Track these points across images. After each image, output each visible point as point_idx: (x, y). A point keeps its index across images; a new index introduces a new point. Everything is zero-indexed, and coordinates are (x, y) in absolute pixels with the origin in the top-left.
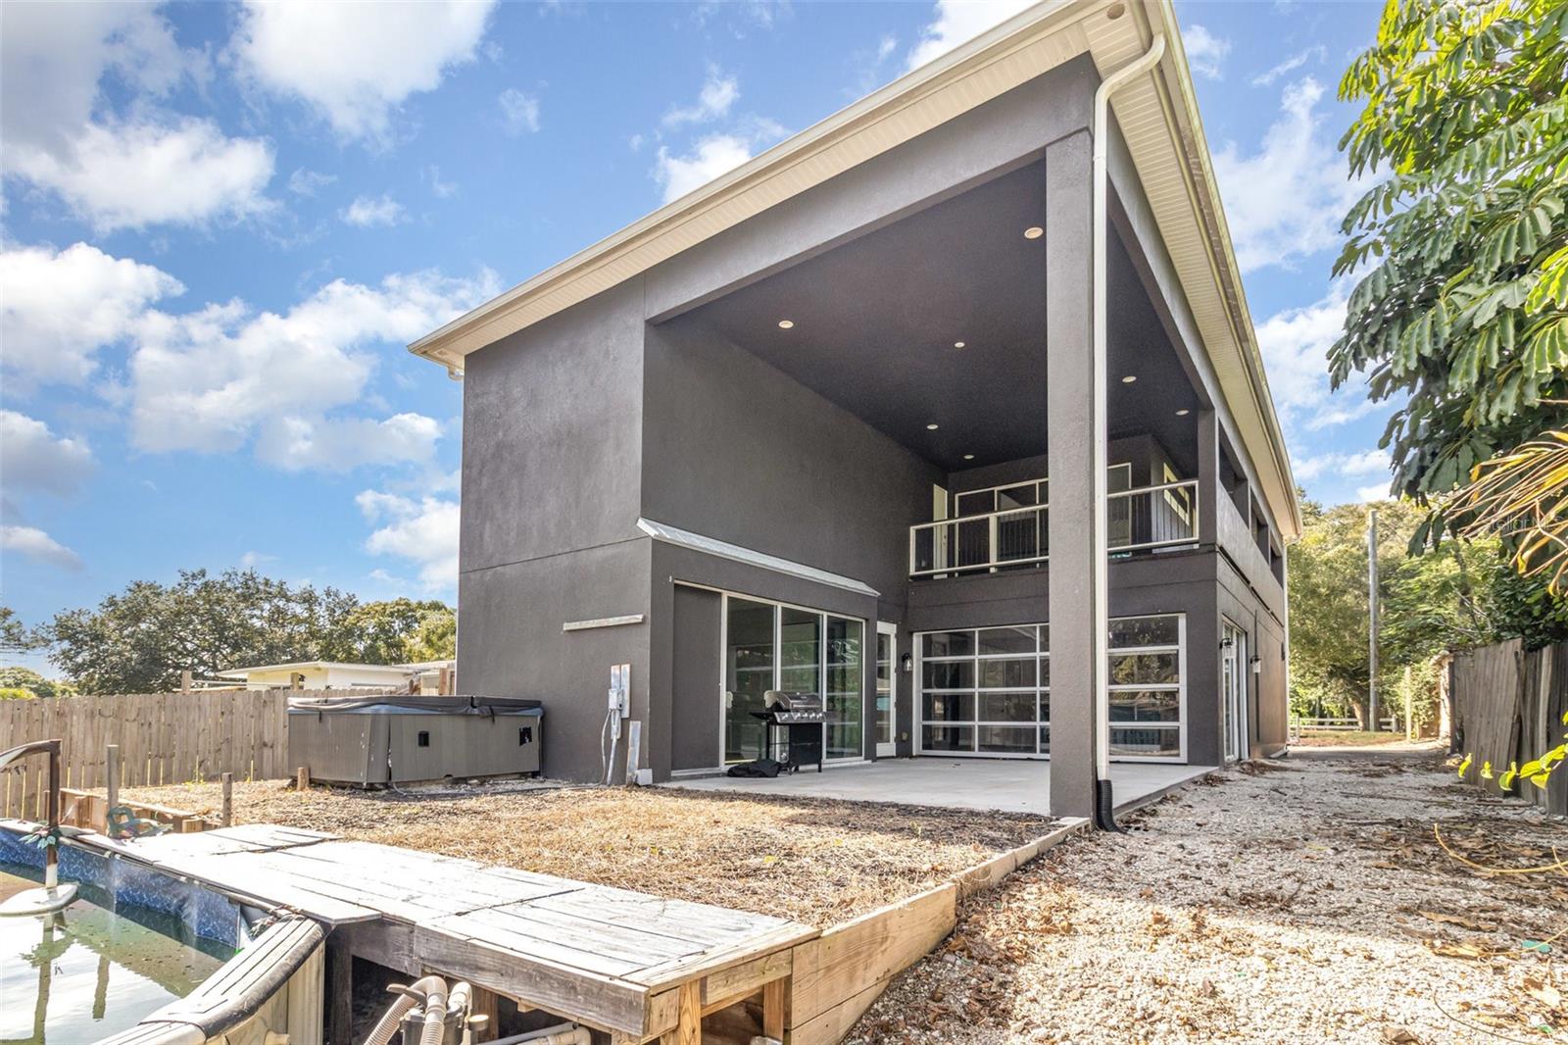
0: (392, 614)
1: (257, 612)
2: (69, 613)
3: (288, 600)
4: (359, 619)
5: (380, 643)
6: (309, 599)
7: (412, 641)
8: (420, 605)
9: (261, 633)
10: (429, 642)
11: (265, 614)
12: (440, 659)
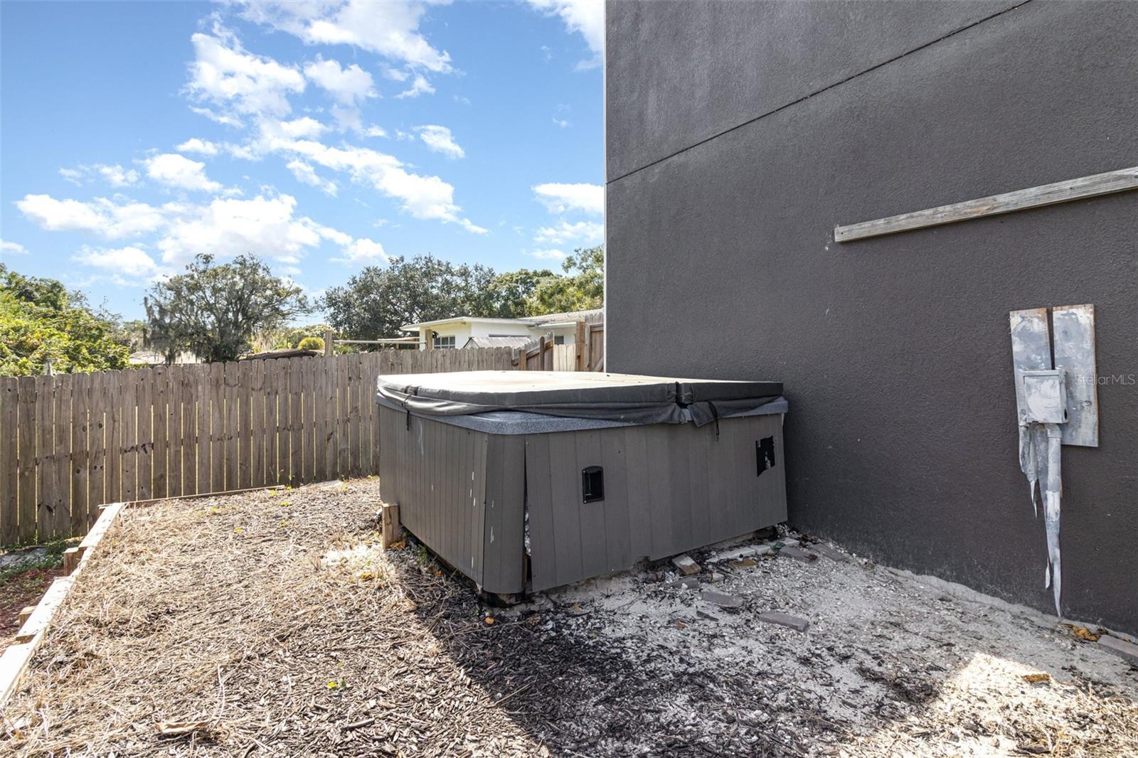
0: (517, 281)
1: (434, 284)
2: (333, 290)
3: (453, 275)
4: (496, 286)
5: (510, 303)
6: (464, 273)
7: (531, 300)
8: (535, 273)
9: (437, 297)
10: (542, 299)
11: (439, 285)
12: (550, 313)
